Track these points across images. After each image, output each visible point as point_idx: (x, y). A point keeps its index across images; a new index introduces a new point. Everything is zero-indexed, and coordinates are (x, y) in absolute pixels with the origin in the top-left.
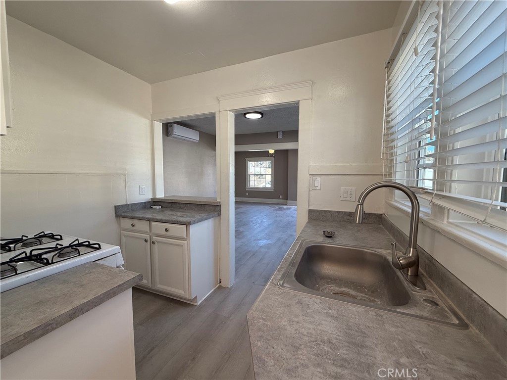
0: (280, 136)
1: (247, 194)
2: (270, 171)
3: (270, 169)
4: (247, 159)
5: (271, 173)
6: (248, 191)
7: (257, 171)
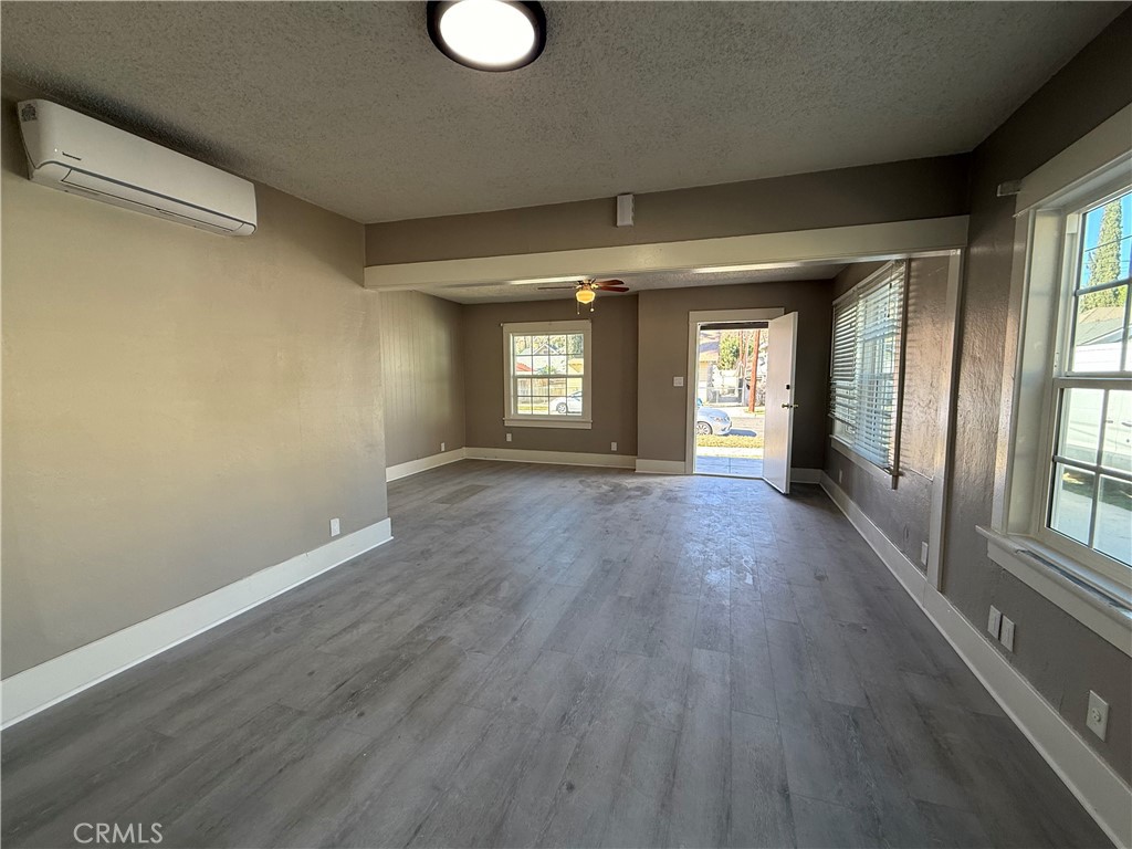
0: (626, 217)
1: (509, 438)
2: (578, 365)
3: (581, 361)
4: (507, 327)
5: (582, 373)
6: (510, 429)
7: (540, 364)
